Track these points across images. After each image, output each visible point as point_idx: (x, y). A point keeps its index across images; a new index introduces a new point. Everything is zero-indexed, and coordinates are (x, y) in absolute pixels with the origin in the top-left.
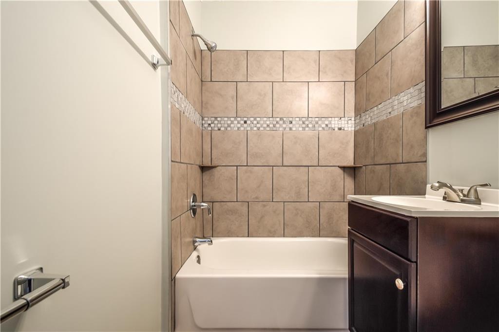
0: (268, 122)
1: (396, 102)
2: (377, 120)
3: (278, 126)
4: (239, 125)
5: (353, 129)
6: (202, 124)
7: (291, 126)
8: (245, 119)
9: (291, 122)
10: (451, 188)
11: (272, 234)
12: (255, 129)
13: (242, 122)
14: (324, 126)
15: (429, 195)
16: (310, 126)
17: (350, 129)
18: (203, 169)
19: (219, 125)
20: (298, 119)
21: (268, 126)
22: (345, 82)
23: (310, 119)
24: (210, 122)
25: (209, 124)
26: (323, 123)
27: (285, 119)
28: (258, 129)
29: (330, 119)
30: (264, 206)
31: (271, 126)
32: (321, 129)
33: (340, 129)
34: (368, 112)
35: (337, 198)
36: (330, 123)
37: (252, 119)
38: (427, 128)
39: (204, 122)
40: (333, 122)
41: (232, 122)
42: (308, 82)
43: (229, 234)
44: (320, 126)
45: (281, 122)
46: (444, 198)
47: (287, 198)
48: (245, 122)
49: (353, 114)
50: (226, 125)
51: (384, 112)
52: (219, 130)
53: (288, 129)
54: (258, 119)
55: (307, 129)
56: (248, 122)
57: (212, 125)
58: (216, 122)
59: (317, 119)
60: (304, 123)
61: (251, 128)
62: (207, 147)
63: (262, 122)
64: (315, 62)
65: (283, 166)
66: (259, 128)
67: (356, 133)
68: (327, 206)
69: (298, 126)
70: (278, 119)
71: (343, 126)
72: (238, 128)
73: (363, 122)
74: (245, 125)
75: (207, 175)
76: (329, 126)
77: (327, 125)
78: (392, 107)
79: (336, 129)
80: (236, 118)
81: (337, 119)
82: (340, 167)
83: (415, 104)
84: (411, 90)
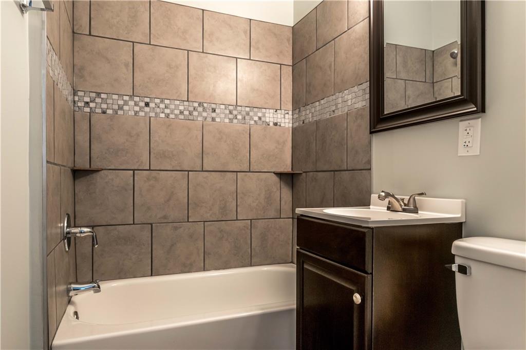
0: (181, 108)
1: (340, 100)
2: (319, 117)
3: (195, 113)
4: (137, 109)
5: (291, 125)
6: (74, 102)
7: (214, 115)
8: (147, 100)
9: (214, 110)
10: (393, 196)
11: (187, 268)
12: (162, 115)
13: (142, 104)
14: (256, 118)
15: (374, 205)
16: (239, 117)
17: (287, 126)
18: (77, 173)
19: (104, 106)
20: (223, 107)
21: (181, 113)
22: (281, 64)
23: (239, 108)
24: (87, 99)
25: (87, 103)
26: (256, 115)
27: (205, 105)
28: (167, 116)
29: (264, 110)
30: (176, 228)
31: (186, 113)
32: (252, 122)
33: (276, 124)
34: (308, 107)
35: (272, 214)
36: (264, 116)
37: (157, 101)
38: (371, 133)
39: (76, 98)
40: (267, 115)
41: (126, 103)
42: (237, 58)
43: (121, 274)
44: (251, 118)
45: (200, 109)
46: (389, 208)
47: (208, 216)
48: (147, 104)
49: (290, 107)
50: (116, 107)
51: (327, 110)
52: (104, 112)
53: (209, 119)
54: (167, 102)
55: (235, 121)
56: (152, 105)
57: (92, 105)
58: (98, 100)
59: (248, 109)
60: (231, 112)
61: (156, 113)
62: (83, 139)
63: (172, 107)
64: (245, 32)
65: (203, 171)
66: (168, 114)
67: (294, 130)
68: (260, 224)
69: (223, 116)
70: (196, 105)
71: (279, 120)
72: (136, 113)
73: (303, 118)
74: (147, 109)
75: (82, 184)
76: (263, 119)
77: (260, 118)
78: (336, 105)
79: (271, 124)
80: (132, 97)
81: (272, 111)
82: (276, 174)
83: (359, 105)
84: (356, 89)
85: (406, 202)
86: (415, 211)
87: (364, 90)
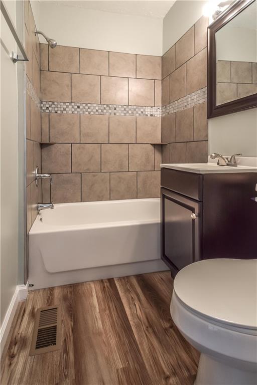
0: (97, 108)
1: (189, 99)
2: (177, 110)
3: (105, 111)
4: (73, 110)
5: (161, 116)
6: (41, 107)
7: (115, 111)
8: (79, 105)
9: (115, 109)
10: (221, 157)
11: (100, 198)
12: (87, 113)
13: (76, 107)
14: (140, 112)
15: (210, 162)
16: (130, 112)
17: (158, 116)
18: (43, 145)
19: (56, 109)
20: (120, 106)
21: (97, 111)
22: (155, 80)
23: (130, 107)
24: (47, 106)
25: (48, 108)
26: (140, 110)
27: (110, 106)
28: (89, 113)
29: (144, 108)
30: (94, 176)
31: (100, 111)
32: (138, 115)
33: (151, 115)
34: (171, 104)
35: (150, 168)
36: (145, 111)
37: (84, 105)
38: (208, 118)
39: (42, 106)
40: (146, 110)
41: (67, 107)
42: (128, 78)
43: (65, 200)
44: (137, 113)
45: (108, 108)
46: (218, 164)
47: (112, 169)
48: (78, 107)
49: (160, 104)
50: (62, 109)
51: (182, 105)
52: (56, 112)
53: (113, 114)
54: (89, 105)
55: (127, 114)
56: (81, 107)
57: (50, 109)
58: (53, 106)
59: (135, 107)
60: (125, 110)
61: (83, 112)
62: (45, 127)
63: (92, 108)
64: (133, 63)
65: (109, 143)
66: (90, 112)
67: (163, 119)
68: (142, 174)
69: (120, 112)
70: (105, 106)
71: (154, 113)
72: (73, 112)
73: (168, 111)
74: (78, 110)
75: (45, 150)
76: (144, 113)
77: (142, 112)
78: (187, 102)
79: (149, 115)
80: (70, 103)
81: (149, 108)
82: (152, 144)
83: (201, 102)
84: (199, 92)
85: (229, 160)
86: (235, 165)
87: (204, 92)
